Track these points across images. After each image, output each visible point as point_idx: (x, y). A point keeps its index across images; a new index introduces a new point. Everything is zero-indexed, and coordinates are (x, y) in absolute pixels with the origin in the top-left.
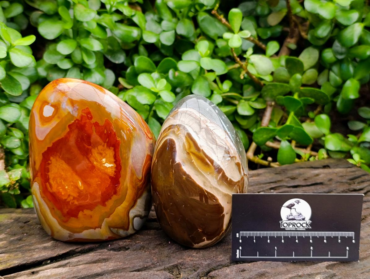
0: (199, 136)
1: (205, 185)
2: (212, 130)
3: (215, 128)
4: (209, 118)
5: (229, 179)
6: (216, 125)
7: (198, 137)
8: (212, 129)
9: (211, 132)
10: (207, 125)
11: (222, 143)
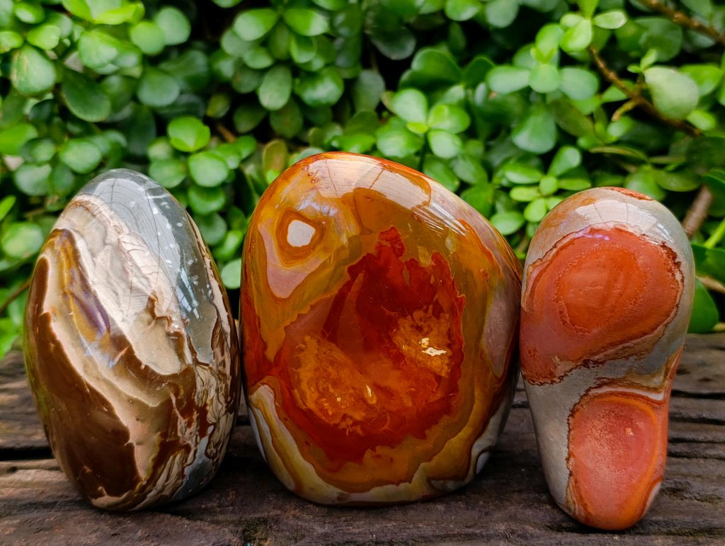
0: (94, 259)
1: (85, 371)
2: (128, 252)
3: (136, 247)
4: (129, 224)
5: (143, 367)
6: (140, 242)
7: (93, 261)
8: (127, 247)
9: (123, 256)
10: (119, 240)
11: (141, 283)
